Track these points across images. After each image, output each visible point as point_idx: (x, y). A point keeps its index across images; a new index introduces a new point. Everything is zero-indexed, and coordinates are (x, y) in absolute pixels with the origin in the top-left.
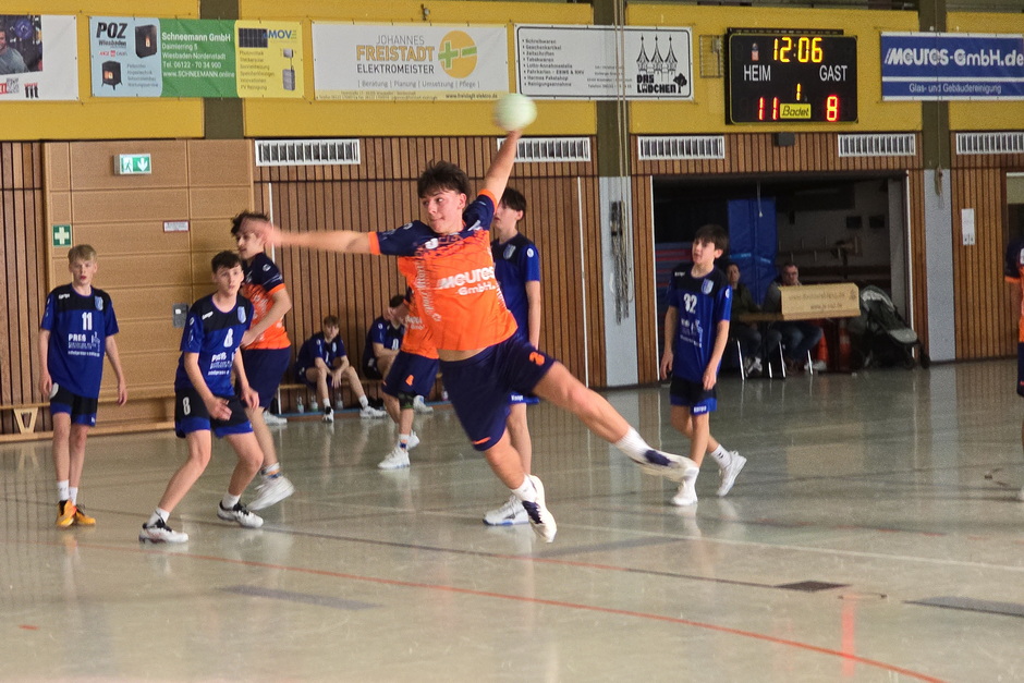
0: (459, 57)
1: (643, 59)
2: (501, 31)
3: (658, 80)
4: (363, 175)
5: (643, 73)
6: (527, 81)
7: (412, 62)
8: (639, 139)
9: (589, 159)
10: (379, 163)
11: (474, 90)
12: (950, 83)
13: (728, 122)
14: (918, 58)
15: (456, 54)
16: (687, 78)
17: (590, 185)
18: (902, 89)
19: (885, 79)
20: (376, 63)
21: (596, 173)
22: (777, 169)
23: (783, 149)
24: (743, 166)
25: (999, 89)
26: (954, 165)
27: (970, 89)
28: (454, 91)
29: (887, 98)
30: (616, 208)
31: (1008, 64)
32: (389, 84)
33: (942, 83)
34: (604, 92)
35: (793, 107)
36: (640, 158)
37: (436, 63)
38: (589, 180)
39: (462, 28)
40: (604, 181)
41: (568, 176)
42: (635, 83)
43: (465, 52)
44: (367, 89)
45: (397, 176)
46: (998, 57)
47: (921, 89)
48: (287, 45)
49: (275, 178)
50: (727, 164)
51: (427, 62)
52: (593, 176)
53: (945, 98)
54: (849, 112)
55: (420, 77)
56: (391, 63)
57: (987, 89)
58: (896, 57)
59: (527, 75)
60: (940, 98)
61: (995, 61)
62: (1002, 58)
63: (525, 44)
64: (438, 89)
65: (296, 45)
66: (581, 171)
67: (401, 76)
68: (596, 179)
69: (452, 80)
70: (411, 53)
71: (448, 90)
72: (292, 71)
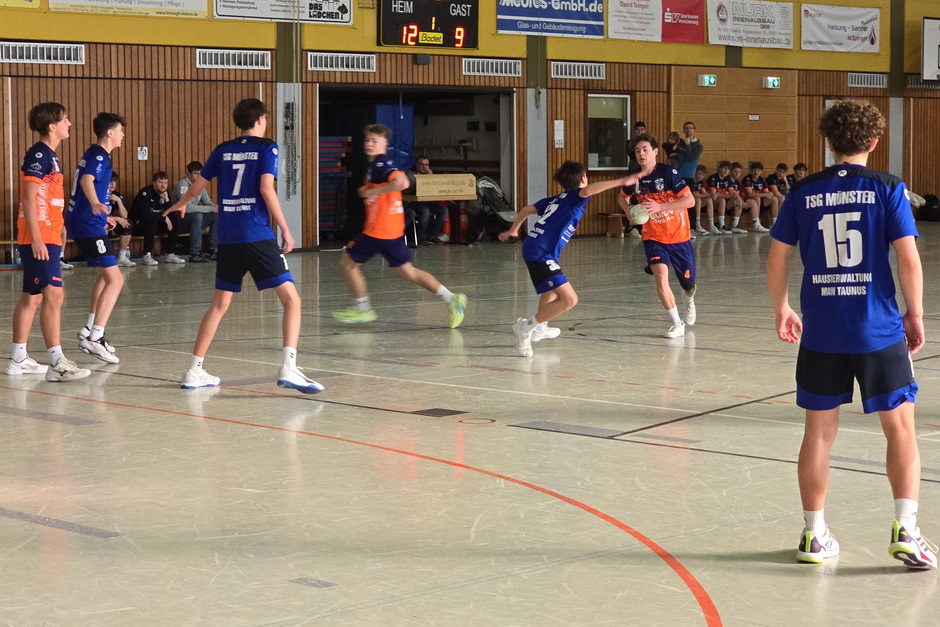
3: (326, 8)
4: (87, 74)
5: (314, 2)
6: (222, 3)
8: (309, 54)
9: (269, 68)
10: (100, 64)
11: (180, 9)
12: (548, 23)
13: (379, 44)
14: (525, 2)
16: (348, 8)
17: (269, 89)
18: (512, 25)
19: (499, 17)
21: (274, 79)
22: (415, 82)
23: (421, 67)
24: (390, 78)
25: (584, 29)
26: (549, 86)
27: (562, 28)
28: (164, 8)
29: (500, 32)
30: (289, 107)
31: (591, 10)
32: (110, 1)
33: (542, 22)
34: (283, 15)
35: (429, 34)
36: (309, 68)
38: (269, 85)
40: (280, 86)
41: (252, 81)
42: (307, 9)
44: (92, 3)
45: (114, 75)
46: (583, 5)
47: (527, 26)
49: (14, 73)
50: (377, 75)
52: (272, 82)
53: (544, 34)
54: (472, 41)
57: (576, 29)
58: (508, 0)
60: (540, 34)
61: (582, 8)
62: (587, 6)
64: (150, 6)
66: (262, 77)
68: (274, 84)
71: (158, 8)
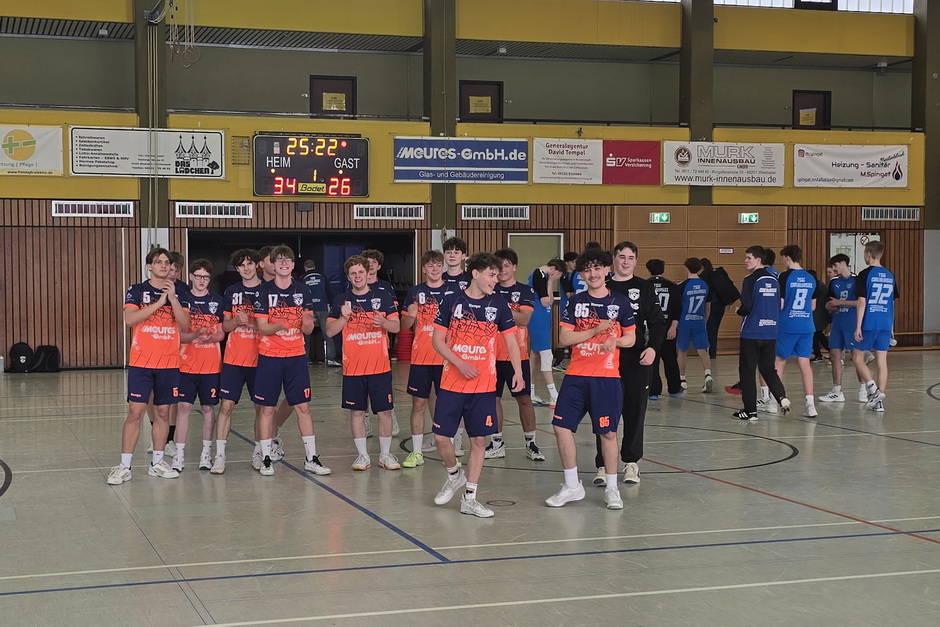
0: (19, 147)
1: (181, 149)
2: (58, 130)
3: (193, 165)
5: (180, 160)
6: (78, 163)
8: (177, 204)
9: (132, 215)
11: (32, 169)
12: (457, 172)
13: (254, 195)
14: (428, 154)
15: (17, 144)
16: (219, 164)
18: (414, 175)
19: (397, 168)
21: (138, 225)
22: (298, 226)
23: (304, 213)
24: (269, 224)
25: (502, 176)
26: (459, 226)
27: (475, 175)
28: (15, 169)
29: (397, 181)
31: (511, 159)
33: (450, 171)
34: (146, 172)
35: (309, 185)
36: (178, 216)
38: (132, 230)
39: (24, 128)
40: (144, 231)
41: (113, 227)
42: (173, 167)
43: (25, 144)
46: (502, 154)
47: (430, 175)
50: (254, 221)
52: (135, 227)
53: (451, 182)
57: (492, 176)
58: (407, 153)
59: (78, 159)
60: (447, 182)
61: (499, 157)
62: (506, 155)
63: (78, 139)
66: (125, 223)
68: (138, 229)
69: (15, 162)
71: (10, 168)
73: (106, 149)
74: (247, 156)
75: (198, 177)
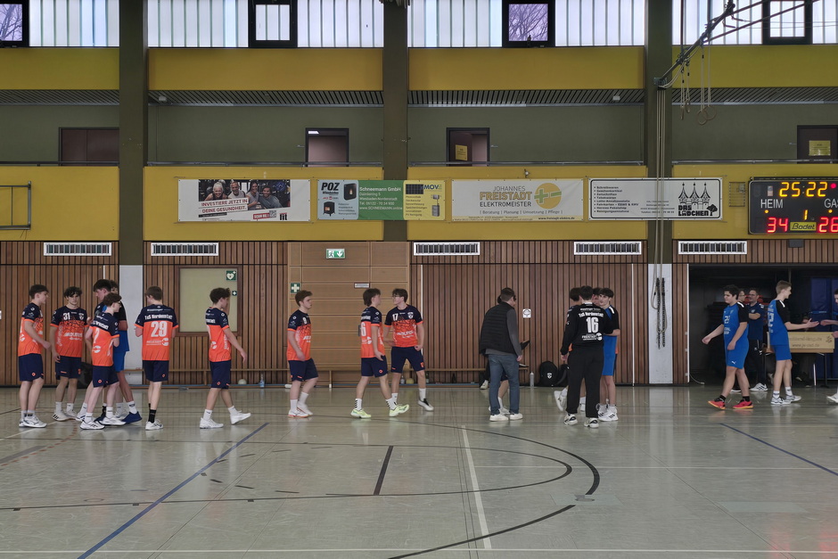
0: (549, 197)
1: (683, 196)
2: (580, 183)
3: (695, 208)
4: (481, 261)
5: (683, 205)
6: (596, 210)
7: (516, 200)
8: (680, 242)
9: (641, 254)
10: (492, 254)
11: (559, 215)
13: (749, 233)
15: (546, 195)
17: (640, 268)
20: (492, 201)
21: (645, 261)
22: (790, 260)
28: (545, 216)
30: (660, 283)
32: (501, 212)
34: (653, 215)
35: (800, 224)
36: (680, 253)
37: (533, 200)
38: (640, 266)
39: (552, 181)
40: (651, 266)
41: (625, 263)
42: (677, 210)
43: (553, 195)
44: (485, 215)
45: (504, 261)
48: (436, 193)
49: (425, 261)
50: (749, 257)
51: (526, 200)
52: (643, 263)
55: (522, 208)
56: (502, 201)
59: (596, 206)
63: (596, 189)
64: (533, 214)
65: (442, 193)
66: (635, 260)
67: (509, 208)
68: (645, 265)
69: (542, 209)
70: (516, 196)
71: (540, 215)
72: (438, 206)
73: (619, 197)
74: (742, 199)
75: (699, 218)
